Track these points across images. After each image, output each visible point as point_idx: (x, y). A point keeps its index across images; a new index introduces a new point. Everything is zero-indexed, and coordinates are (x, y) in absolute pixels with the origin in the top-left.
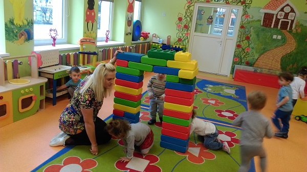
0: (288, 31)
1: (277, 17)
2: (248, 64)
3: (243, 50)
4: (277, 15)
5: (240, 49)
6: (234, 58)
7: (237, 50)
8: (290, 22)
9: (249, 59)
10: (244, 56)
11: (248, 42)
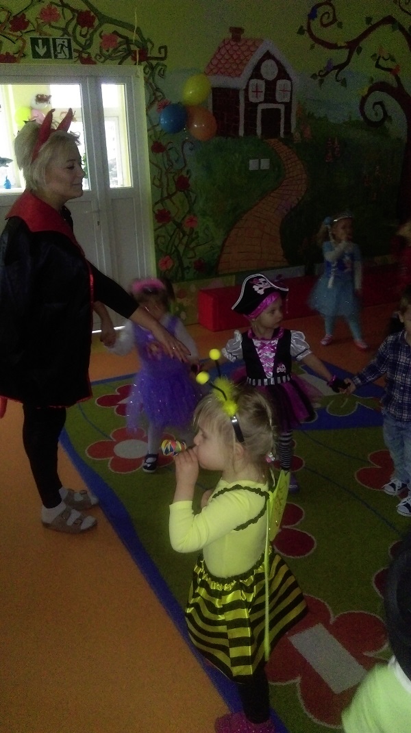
0: (281, 140)
1: (247, 98)
2: (201, 268)
4: (246, 90)
5: (170, 227)
7: (162, 231)
8: (282, 108)
9: (202, 251)
10: (187, 246)
11: (187, 196)
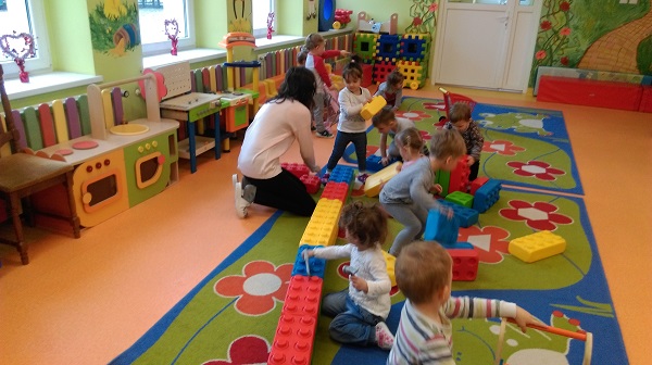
2: (566, 63)
3: (556, 33)
5: (550, 32)
6: (536, 51)
7: (543, 35)
9: (569, 52)
10: (558, 46)
11: (567, 15)
